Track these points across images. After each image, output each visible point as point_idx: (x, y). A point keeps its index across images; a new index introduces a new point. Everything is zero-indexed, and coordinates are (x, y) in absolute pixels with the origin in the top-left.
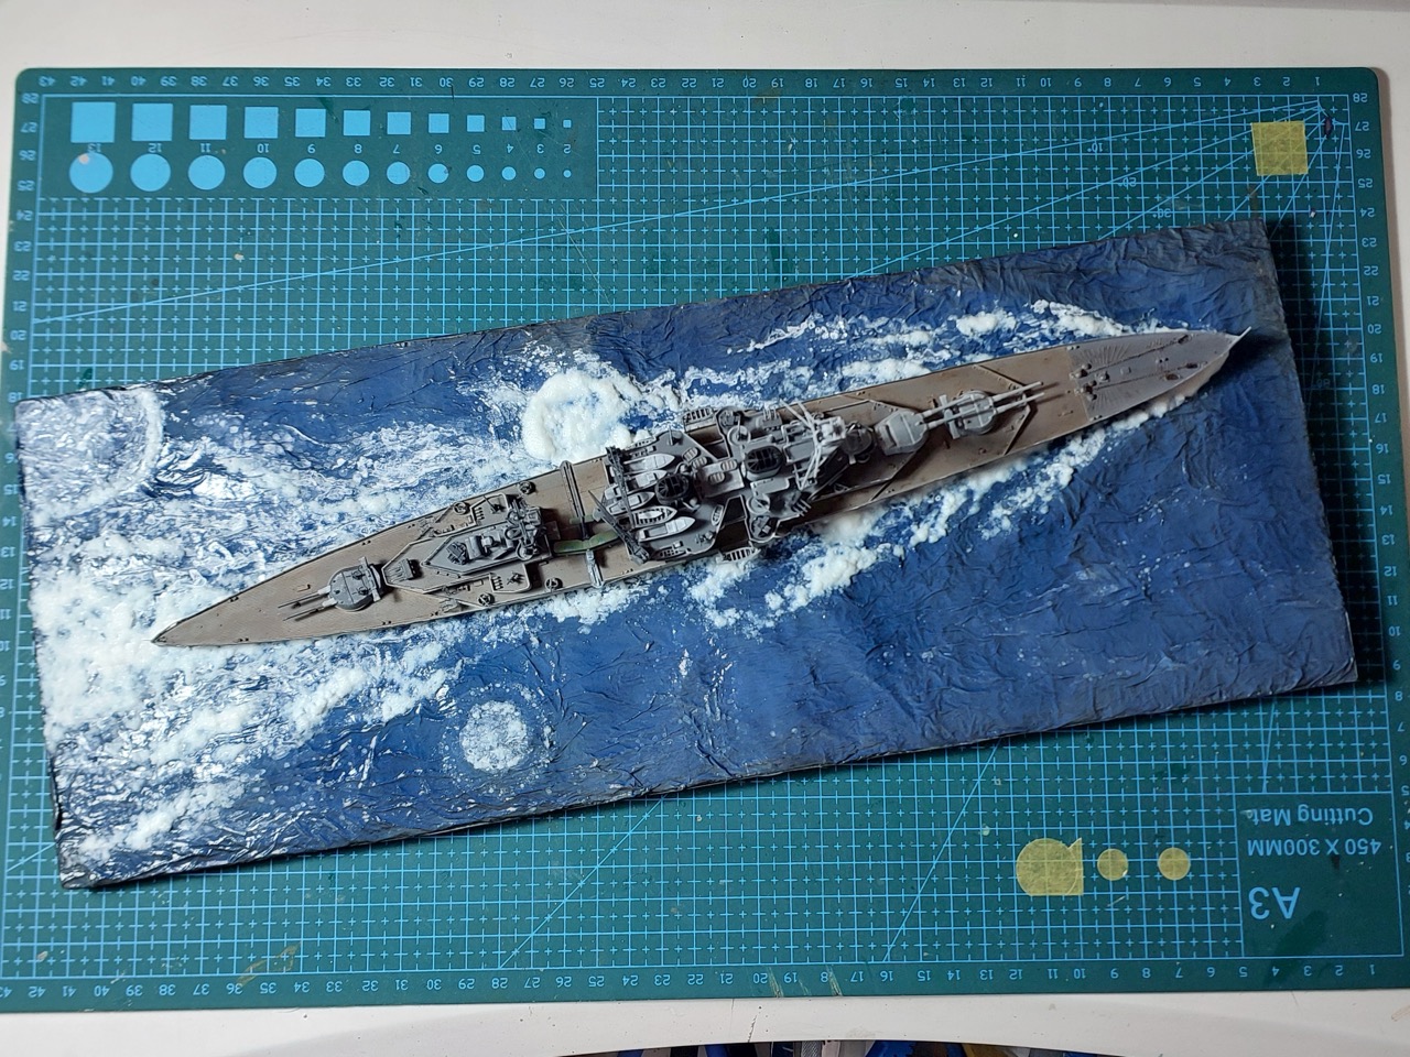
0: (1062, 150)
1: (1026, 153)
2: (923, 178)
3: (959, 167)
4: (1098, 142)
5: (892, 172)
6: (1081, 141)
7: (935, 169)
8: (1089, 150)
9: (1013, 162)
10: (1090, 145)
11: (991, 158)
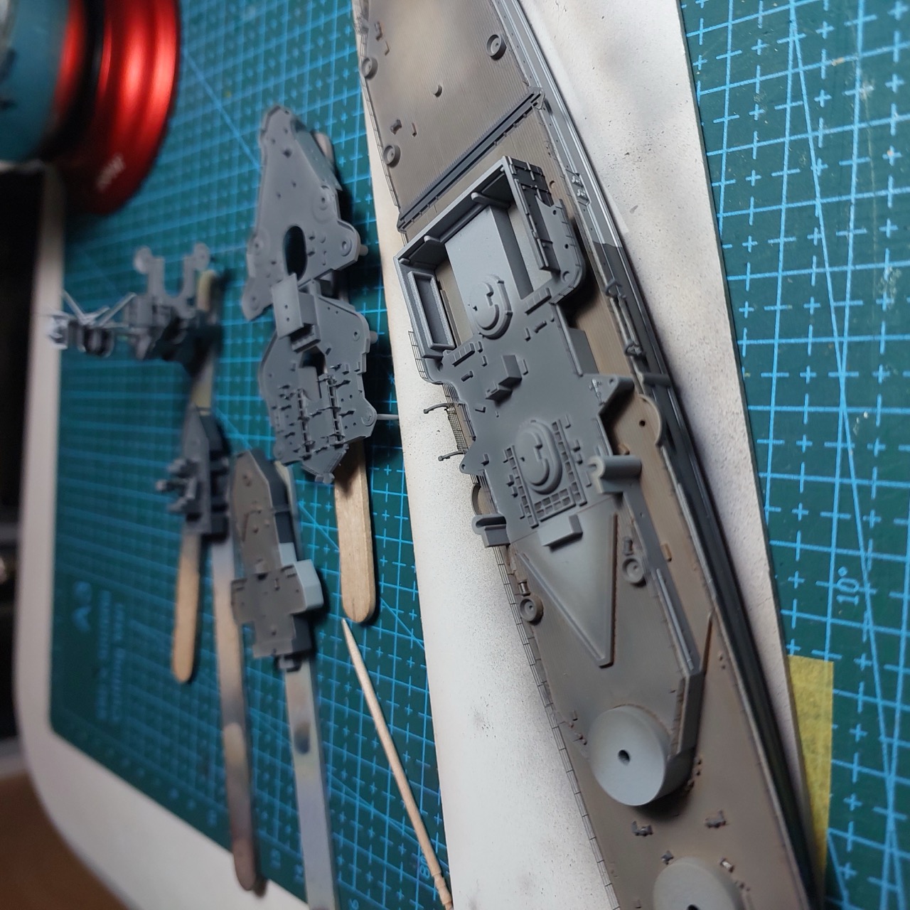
0: (846, 505)
1: (843, 423)
2: (802, 186)
3: (821, 264)
4: (862, 596)
5: (816, 111)
6: (866, 554)
7: (819, 212)
8: (843, 571)
9: (825, 391)
10: (855, 572)
11: (836, 339)
